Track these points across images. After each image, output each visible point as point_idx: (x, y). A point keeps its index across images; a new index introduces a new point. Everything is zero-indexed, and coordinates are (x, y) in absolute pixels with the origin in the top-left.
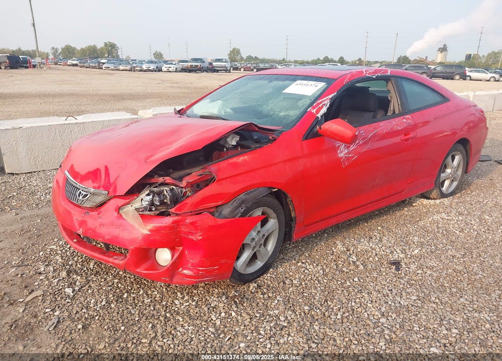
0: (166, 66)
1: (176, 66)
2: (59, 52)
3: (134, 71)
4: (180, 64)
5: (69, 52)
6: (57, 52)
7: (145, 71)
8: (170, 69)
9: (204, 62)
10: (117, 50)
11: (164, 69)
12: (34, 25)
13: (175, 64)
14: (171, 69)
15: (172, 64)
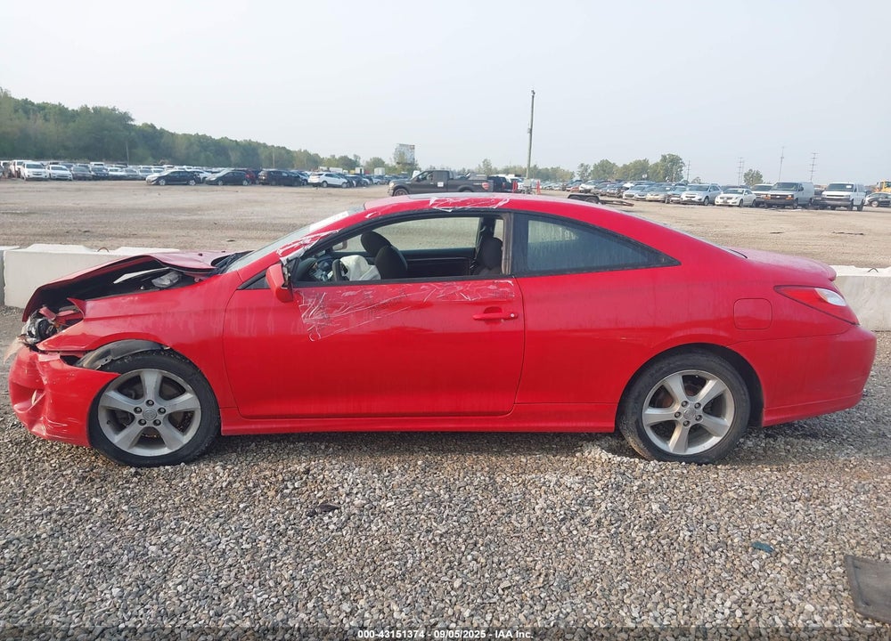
0: (722, 195)
1: (742, 196)
2: (589, 171)
3: (668, 203)
4: (753, 192)
5: (604, 171)
6: (586, 170)
7: (685, 203)
8: (728, 201)
9: (802, 189)
10: (681, 167)
11: (718, 200)
12: (531, 130)
13: (742, 193)
14: (730, 202)
15: (736, 192)
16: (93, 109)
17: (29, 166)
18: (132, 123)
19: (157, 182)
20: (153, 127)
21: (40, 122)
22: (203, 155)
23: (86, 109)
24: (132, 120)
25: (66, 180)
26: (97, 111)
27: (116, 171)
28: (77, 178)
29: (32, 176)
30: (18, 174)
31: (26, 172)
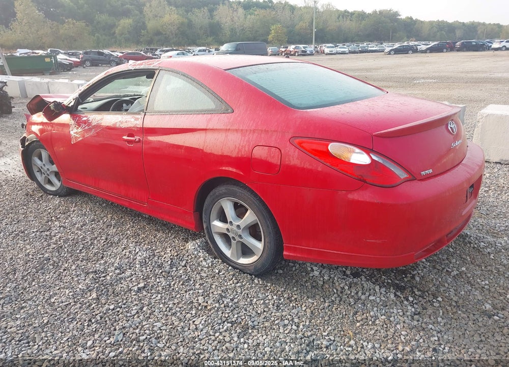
16: (379, 12)
17: (328, 47)
18: (400, 17)
19: (389, 53)
20: (411, 18)
21: (348, 22)
22: (439, 34)
23: (375, 12)
24: (400, 16)
25: (345, 54)
26: (381, 12)
27: (373, 47)
28: (351, 52)
29: (329, 52)
30: (323, 52)
31: (327, 50)
